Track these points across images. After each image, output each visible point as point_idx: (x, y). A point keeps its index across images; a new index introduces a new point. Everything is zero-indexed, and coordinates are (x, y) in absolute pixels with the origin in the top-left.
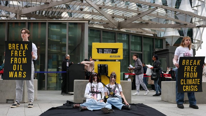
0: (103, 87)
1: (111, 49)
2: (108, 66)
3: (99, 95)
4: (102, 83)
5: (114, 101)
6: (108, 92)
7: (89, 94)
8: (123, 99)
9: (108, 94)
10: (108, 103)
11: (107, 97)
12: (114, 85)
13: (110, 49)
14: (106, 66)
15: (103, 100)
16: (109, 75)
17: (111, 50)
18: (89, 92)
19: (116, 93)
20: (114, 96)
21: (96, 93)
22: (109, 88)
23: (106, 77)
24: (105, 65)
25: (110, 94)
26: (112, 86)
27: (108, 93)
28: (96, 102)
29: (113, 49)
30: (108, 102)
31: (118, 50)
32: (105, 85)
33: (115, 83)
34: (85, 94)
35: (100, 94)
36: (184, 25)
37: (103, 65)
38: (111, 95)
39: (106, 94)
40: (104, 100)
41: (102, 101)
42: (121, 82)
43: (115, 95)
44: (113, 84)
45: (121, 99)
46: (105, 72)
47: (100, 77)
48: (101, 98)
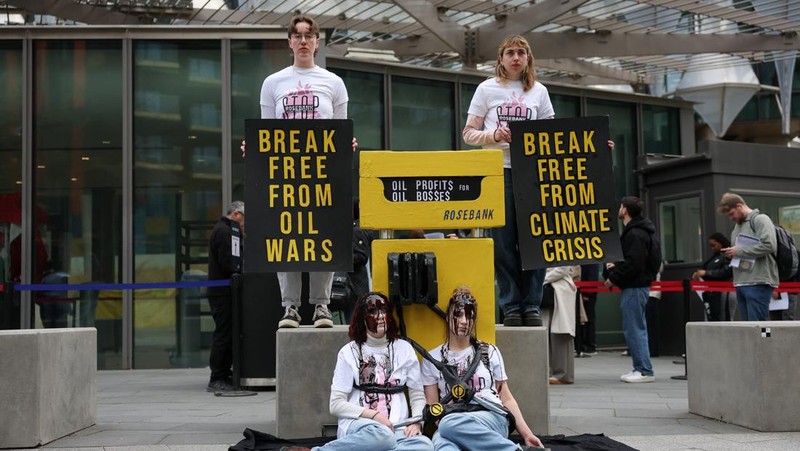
0: (415, 363)
1: (448, 178)
2: (434, 259)
3: (398, 400)
4: (413, 343)
5: (470, 429)
6: (442, 384)
7: (349, 396)
8: (510, 418)
9: (443, 395)
10: (445, 442)
11: (436, 411)
12: (469, 351)
13: (445, 182)
14: (428, 261)
15: (417, 423)
16: (443, 303)
17: (447, 186)
18: (349, 388)
19: (477, 387)
20: (467, 402)
21: (386, 393)
22: (443, 366)
23: (429, 312)
24: (422, 256)
25: (450, 397)
26: (461, 356)
27: (439, 391)
28: (388, 437)
29: (458, 180)
30: (443, 436)
31: (483, 183)
32: (423, 353)
33: (474, 342)
34: (333, 397)
35: (403, 395)
36: (784, 40)
37: (413, 255)
38: (455, 400)
39: (432, 392)
40: (423, 423)
41: (415, 429)
42: (498, 334)
43: (472, 398)
44: (461, 346)
45: (504, 419)
46: (424, 291)
47: (400, 314)
48: (410, 416)
